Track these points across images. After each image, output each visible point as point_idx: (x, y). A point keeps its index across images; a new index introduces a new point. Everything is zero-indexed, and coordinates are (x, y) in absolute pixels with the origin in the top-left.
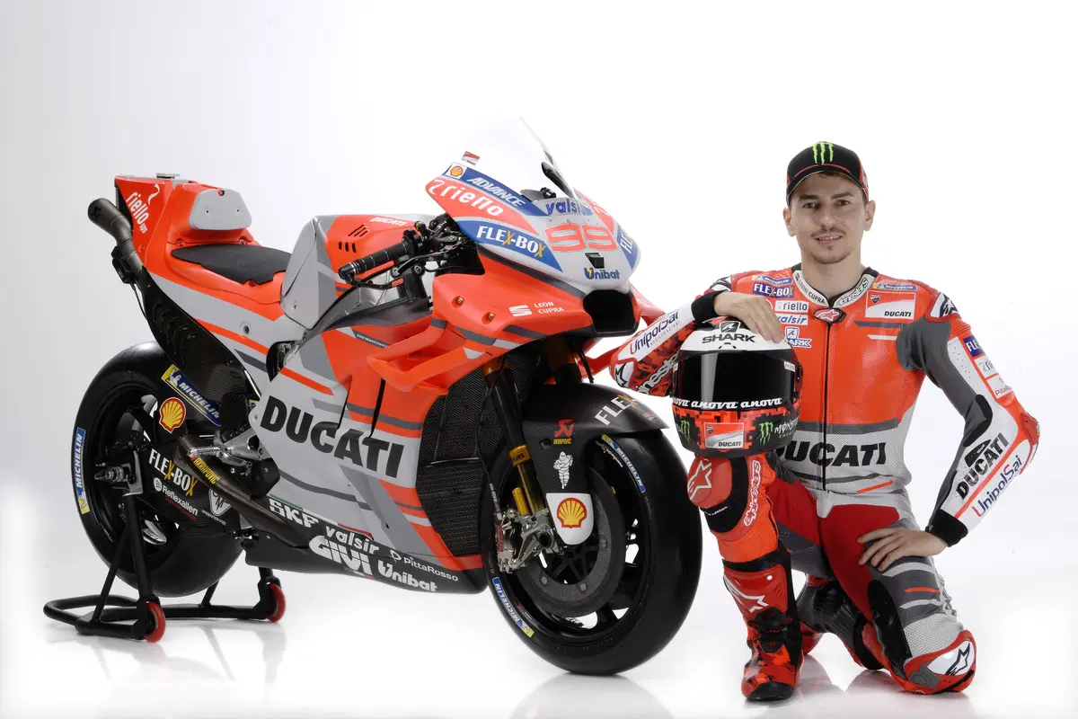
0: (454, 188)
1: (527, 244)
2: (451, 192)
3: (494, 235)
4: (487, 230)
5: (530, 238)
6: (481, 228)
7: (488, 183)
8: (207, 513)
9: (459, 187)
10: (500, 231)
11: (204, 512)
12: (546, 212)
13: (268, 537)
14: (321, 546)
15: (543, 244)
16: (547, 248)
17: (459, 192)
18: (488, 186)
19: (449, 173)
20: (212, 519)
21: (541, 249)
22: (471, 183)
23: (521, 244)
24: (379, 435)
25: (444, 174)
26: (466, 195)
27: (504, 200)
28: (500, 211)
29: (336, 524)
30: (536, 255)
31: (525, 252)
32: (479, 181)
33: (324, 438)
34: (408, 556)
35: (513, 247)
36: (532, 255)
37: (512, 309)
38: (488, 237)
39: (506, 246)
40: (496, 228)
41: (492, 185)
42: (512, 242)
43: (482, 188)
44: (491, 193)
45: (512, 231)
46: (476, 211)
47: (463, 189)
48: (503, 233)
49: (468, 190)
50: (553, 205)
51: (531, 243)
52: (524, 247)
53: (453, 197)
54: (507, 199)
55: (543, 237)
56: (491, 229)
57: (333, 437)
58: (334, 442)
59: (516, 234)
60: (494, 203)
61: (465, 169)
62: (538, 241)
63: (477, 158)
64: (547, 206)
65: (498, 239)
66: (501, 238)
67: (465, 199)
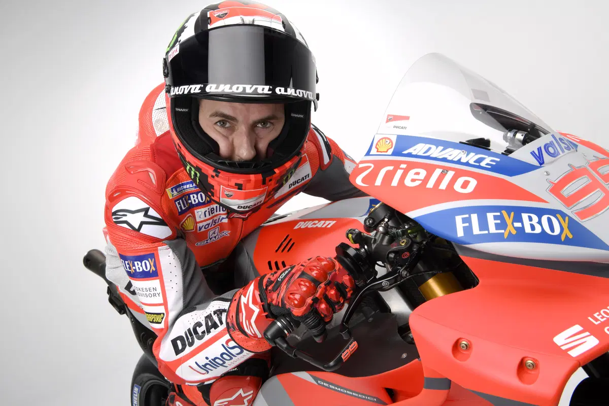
0: (391, 168)
1: (540, 222)
2: (389, 176)
3: (483, 225)
4: (467, 220)
5: (540, 212)
6: (459, 219)
7: (433, 147)
9: (397, 165)
10: (490, 216)
12: (535, 163)
15: (564, 215)
16: (571, 219)
17: (399, 173)
18: (435, 152)
19: (374, 151)
21: (565, 226)
22: (410, 155)
23: (533, 227)
25: (368, 154)
26: (411, 175)
27: (467, 164)
28: (473, 183)
30: (563, 238)
31: (543, 238)
32: (419, 149)
35: (521, 236)
36: (556, 240)
37: (560, 339)
38: (476, 230)
39: (511, 238)
40: (482, 212)
41: (441, 148)
42: (516, 229)
43: (428, 158)
44: (445, 160)
45: (509, 209)
46: (437, 195)
47: (403, 166)
48: (496, 218)
49: (411, 166)
50: (539, 149)
51: (544, 219)
52: (538, 230)
53: (395, 183)
54: (471, 162)
55: (554, 203)
56: (474, 217)
59: (517, 212)
60: (459, 174)
61: (394, 139)
62: (554, 212)
63: (407, 118)
64: (533, 153)
65: (492, 229)
66: (498, 226)
67: (413, 180)
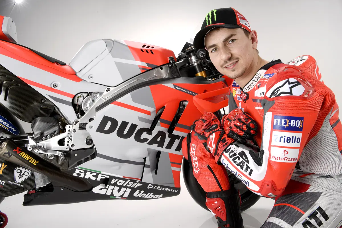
8: (12, 183)
11: (9, 182)
13: (62, 189)
14: (101, 189)
20: (16, 185)
24: (175, 132)
29: (121, 177)
33: (144, 135)
34: (157, 185)
57: (151, 134)
58: (150, 137)
